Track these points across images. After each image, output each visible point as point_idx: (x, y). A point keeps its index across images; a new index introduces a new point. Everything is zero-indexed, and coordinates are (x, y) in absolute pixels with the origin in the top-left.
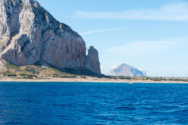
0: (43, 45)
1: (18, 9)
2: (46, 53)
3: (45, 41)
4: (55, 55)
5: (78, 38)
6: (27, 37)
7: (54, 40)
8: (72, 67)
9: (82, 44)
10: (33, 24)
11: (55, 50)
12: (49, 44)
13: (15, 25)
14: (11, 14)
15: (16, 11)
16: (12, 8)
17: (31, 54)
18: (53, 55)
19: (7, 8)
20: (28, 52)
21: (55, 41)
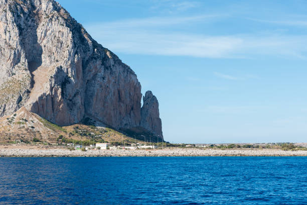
0: (87, 88)
1: (32, 20)
2: (94, 101)
3: (88, 81)
5: (132, 75)
6: (63, 71)
7: (104, 78)
8: (128, 128)
9: (137, 86)
10: (72, 48)
11: (105, 97)
12: (97, 87)
13: (30, 49)
14: (23, 29)
15: (29, 23)
16: (24, 16)
17: (74, 104)
18: (104, 105)
19: (16, 16)
20: (70, 100)
21: (105, 81)
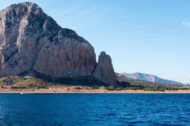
0: (36, 54)
1: (20, 18)
2: (37, 62)
4: (49, 64)
5: (83, 43)
6: (16, 46)
11: (48, 59)
14: (12, 24)
15: (17, 20)
16: (14, 17)
17: (17, 64)
18: (47, 64)
19: (8, 18)
20: (15, 62)
